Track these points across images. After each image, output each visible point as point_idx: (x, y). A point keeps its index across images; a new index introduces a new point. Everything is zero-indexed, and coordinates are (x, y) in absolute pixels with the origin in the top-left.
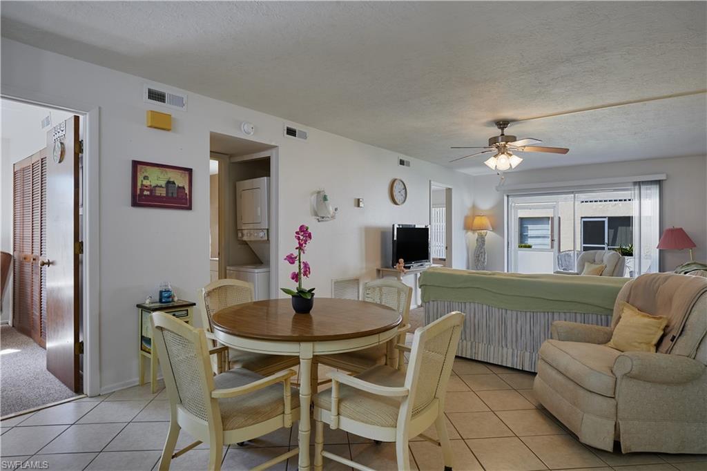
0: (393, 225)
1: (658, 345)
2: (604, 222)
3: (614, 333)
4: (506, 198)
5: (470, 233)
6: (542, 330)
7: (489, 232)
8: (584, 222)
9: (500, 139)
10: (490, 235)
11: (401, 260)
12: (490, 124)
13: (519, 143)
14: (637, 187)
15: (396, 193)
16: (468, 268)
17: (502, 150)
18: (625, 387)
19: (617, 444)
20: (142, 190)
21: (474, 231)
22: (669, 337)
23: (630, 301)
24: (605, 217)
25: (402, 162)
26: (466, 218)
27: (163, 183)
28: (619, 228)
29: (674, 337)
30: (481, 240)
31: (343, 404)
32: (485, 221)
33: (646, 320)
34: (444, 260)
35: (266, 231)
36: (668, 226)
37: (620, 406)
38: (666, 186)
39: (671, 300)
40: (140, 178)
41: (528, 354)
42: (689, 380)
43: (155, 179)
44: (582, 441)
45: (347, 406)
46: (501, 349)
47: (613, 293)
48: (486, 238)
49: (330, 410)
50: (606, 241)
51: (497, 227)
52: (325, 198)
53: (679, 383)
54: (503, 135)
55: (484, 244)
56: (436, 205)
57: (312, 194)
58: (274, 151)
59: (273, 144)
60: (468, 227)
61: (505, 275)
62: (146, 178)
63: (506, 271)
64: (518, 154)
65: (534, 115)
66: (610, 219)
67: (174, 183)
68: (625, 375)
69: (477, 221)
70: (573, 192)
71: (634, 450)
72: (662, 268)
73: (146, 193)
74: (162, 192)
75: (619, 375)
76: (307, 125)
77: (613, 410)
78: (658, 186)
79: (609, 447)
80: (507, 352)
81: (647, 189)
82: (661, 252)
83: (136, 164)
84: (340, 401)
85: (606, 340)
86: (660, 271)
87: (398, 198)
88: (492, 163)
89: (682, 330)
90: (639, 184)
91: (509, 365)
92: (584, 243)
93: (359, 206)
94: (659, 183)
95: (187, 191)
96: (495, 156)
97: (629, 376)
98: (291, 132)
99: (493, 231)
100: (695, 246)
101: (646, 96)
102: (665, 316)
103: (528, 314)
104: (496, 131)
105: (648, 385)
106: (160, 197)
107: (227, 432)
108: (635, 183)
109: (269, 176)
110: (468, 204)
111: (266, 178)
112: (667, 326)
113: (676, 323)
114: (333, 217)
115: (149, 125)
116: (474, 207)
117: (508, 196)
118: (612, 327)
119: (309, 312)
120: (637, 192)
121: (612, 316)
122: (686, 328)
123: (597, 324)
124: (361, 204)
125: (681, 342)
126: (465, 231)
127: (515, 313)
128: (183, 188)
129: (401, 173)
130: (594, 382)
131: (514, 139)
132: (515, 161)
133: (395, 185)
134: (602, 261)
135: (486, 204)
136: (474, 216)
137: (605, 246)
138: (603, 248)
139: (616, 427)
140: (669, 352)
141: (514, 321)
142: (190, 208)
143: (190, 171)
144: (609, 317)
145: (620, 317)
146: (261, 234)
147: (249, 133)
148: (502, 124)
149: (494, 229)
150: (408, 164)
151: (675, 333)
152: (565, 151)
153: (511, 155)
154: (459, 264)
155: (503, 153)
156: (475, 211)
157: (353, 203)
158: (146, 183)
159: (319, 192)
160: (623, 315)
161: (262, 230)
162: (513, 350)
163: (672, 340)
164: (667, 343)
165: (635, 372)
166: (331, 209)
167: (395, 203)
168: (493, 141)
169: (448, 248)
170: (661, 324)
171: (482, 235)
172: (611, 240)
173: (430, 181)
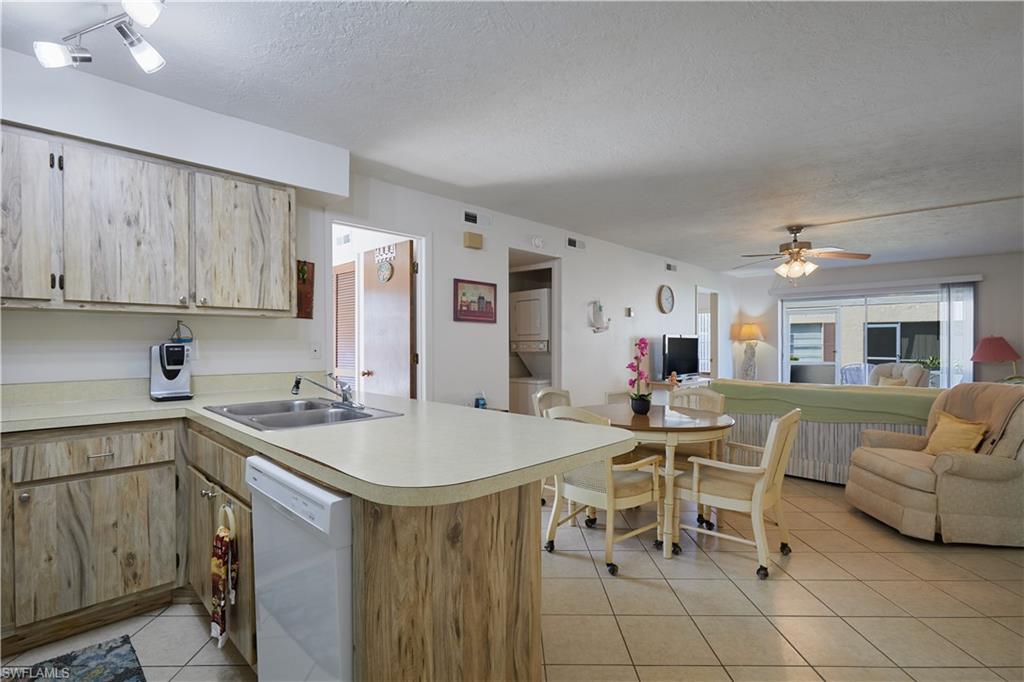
0: (664, 336)
1: (977, 449)
2: (895, 329)
3: (930, 440)
4: (780, 303)
5: (736, 344)
6: (848, 441)
7: (759, 342)
8: (869, 329)
9: (793, 245)
10: (761, 346)
11: (674, 373)
12: (781, 229)
13: (814, 252)
14: (945, 290)
15: (664, 301)
16: (734, 377)
17: (795, 257)
18: (945, 484)
19: (938, 536)
20: (461, 306)
21: (741, 340)
22: (990, 440)
23: (947, 408)
24: (897, 323)
25: (669, 267)
26: (733, 326)
27: (476, 299)
28: (916, 336)
29: (994, 441)
30: (751, 352)
31: (702, 484)
32: (755, 330)
33: (965, 426)
34: (709, 374)
35: (546, 343)
36: (985, 334)
37: (940, 501)
38: (982, 289)
39: (990, 407)
40: (460, 296)
41: (831, 466)
42: (1009, 477)
43: (470, 295)
44: (903, 533)
45: (706, 485)
46: (801, 460)
47: (928, 403)
48: (756, 348)
49: (691, 489)
50: (898, 353)
51: (770, 337)
52: (600, 308)
53: (999, 481)
54: (795, 241)
55: (753, 356)
56: (703, 311)
57: (589, 304)
58: (556, 262)
59: (557, 256)
60: (735, 336)
61: (780, 385)
62: (464, 294)
63: (780, 381)
64: (813, 260)
65: (833, 220)
66: (904, 325)
67: (483, 298)
68: (946, 472)
69: (746, 330)
70: (863, 296)
71: (954, 541)
72: (977, 376)
73: (464, 308)
74: (475, 307)
75: (939, 472)
76: (585, 235)
77: (934, 504)
78: (972, 289)
79: (931, 538)
80: (808, 465)
81: (957, 292)
82: (976, 365)
83: (457, 282)
84: (700, 481)
85: (922, 447)
86: (974, 380)
87: (665, 306)
88: (783, 270)
89: (1003, 434)
90: (948, 286)
91: (811, 477)
92: (869, 355)
93: (629, 315)
94: (974, 285)
95: (493, 305)
96: (787, 263)
97: (950, 473)
98: (572, 243)
99: (764, 341)
100: (1019, 357)
101: (962, 201)
102: (984, 422)
103: (832, 425)
104: (789, 237)
105: (970, 481)
106: (474, 312)
107: (617, 500)
108: (943, 285)
109: (550, 287)
110: (735, 310)
111: (546, 290)
112: (986, 432)
113: (996, 427)
114: (607, 328)
115: (467, 244)
116: (741, 314)
117: (782, 301)
118: (927, 435)
119: (646, 414)
120: (945, 295)
121: (926, 426)
122: (1008, 431)
123: (909, 433)
124: (632, 314)
125: (1001, 445)
126: (731, 341)
127: (816, 425)
128: (490, 303)
129: (667, 279)
130: (914, 479)
131: (808, 246)
132: (810, 268)
133: (663, 292)
134: (902, 375)
135: (756, 310)
136: (741, 325)
137: (897, 359)
138: (895, 361)
139: (937, 519)
140: (991, 453)
141: (816, 432)
142: (495, 322)
143: (494, 286)
144: (923, 428)
145: (936, 425)
146: (541, 346)
147: (537, 247)
148: (795, 229)
149: (766, 339)
150: (675, 269)
151: (995, 437)
152: (868, 256)
153: (804, 262)
154: (725, 373)
155: (796, 260)
156: (742, 319)
157: (623, 312)
158: (464, 299)
159: (595, 303)
160: (939, 423)
161: (542, 341)
162: (815, 461)
163: (992, 443)
164: (987, 446)
165: (956, 468)
166: (605, 319)
167: (662, 311)
168: (785, 247)
169: (714, 360)
170: (980, 429)
171: (752, 346)
172: (904, 352)
173: (696, 287)
